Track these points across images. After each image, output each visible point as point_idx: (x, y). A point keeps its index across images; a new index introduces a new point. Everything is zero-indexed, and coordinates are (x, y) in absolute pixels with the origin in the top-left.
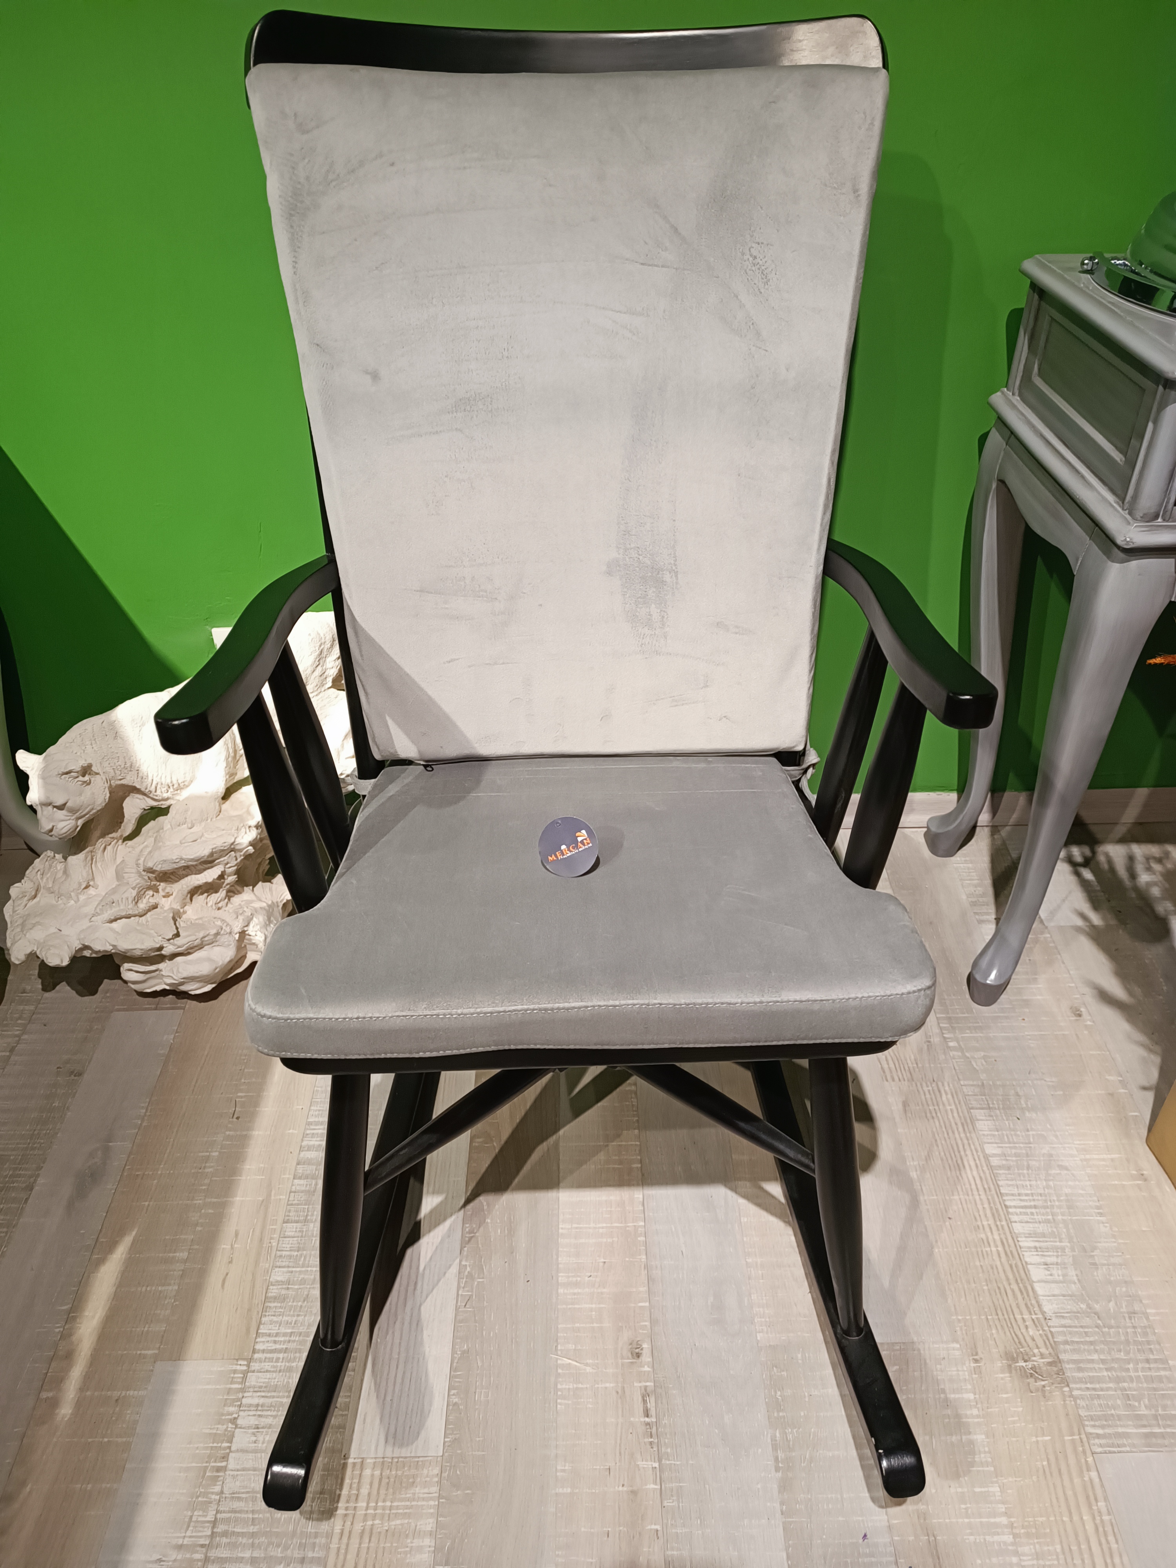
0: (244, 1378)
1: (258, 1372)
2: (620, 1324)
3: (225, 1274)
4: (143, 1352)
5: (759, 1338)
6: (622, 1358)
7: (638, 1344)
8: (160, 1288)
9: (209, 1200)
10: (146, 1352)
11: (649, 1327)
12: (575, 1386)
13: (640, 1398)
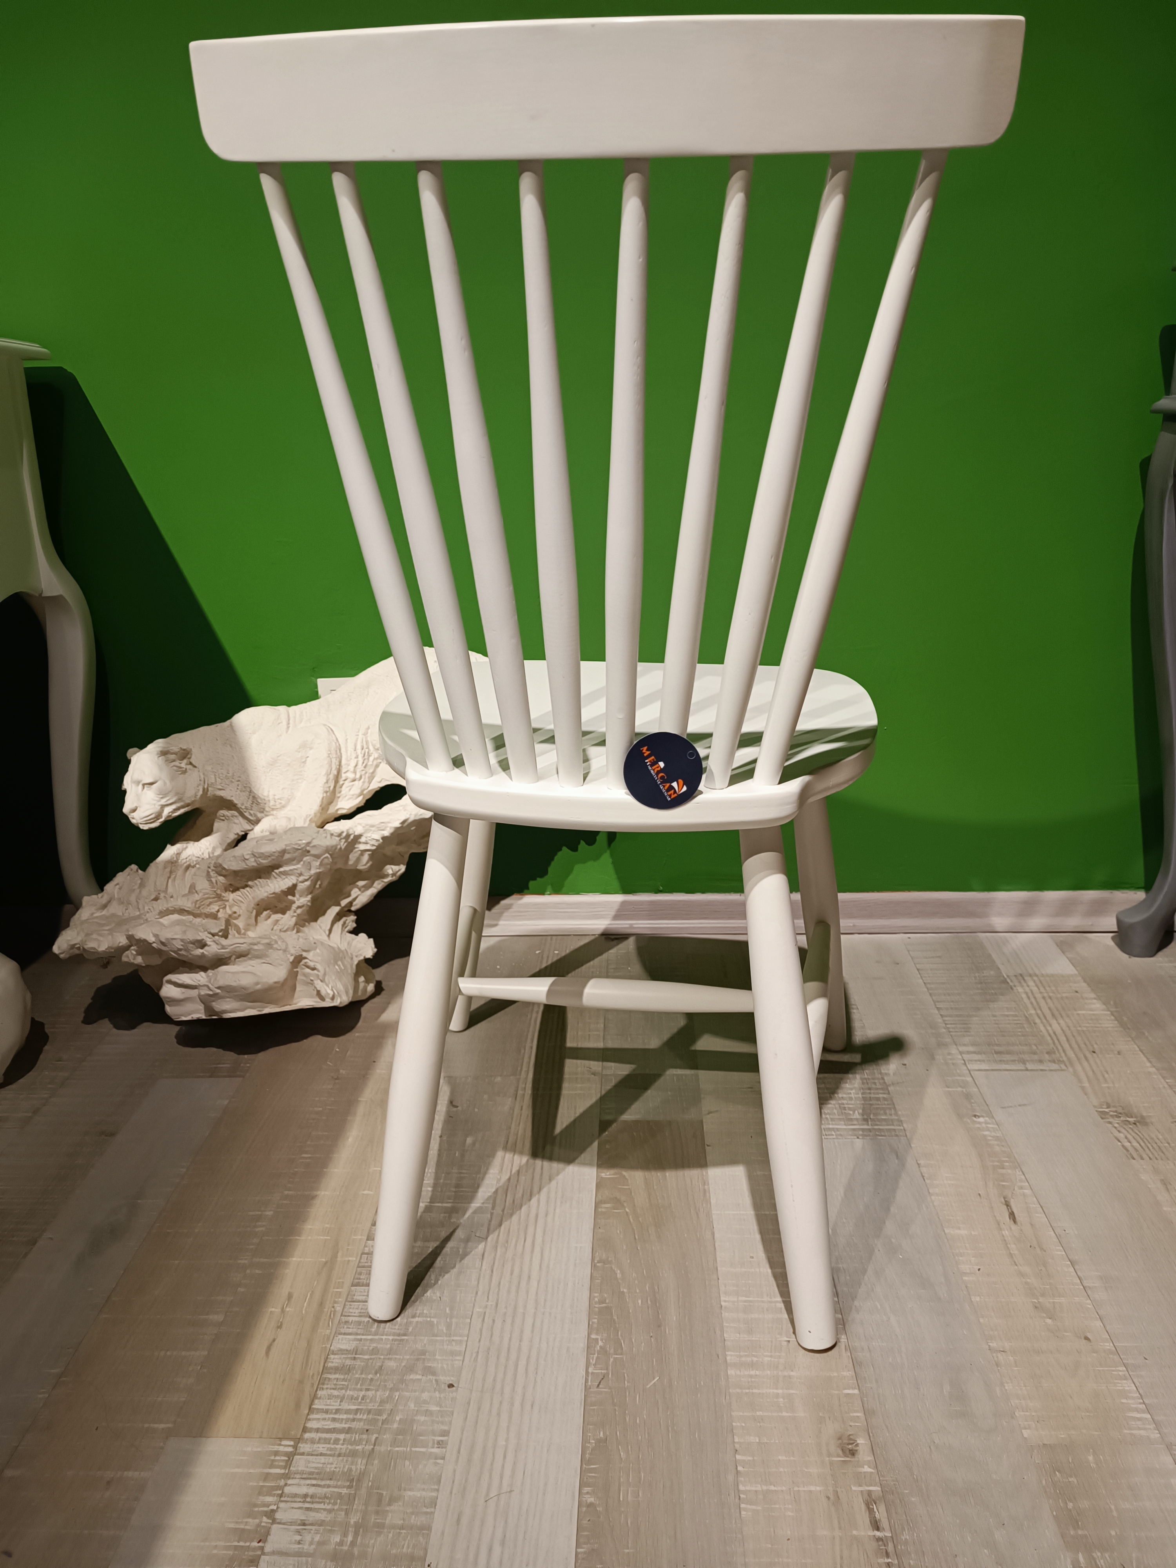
0: (289, 1463)
1: (308, 1455)
2: (821, 1415)
3: (271, 1339)
4: (152, 1425)
5: (1026, 1435)
6: (829, 1455)
7: (851, 1439)
8: (183, 1353)
9: (258, 1260)
10: (156, 1426)
11: (863, 1418)
12: (765, 1488)
13: (863, 1507)
